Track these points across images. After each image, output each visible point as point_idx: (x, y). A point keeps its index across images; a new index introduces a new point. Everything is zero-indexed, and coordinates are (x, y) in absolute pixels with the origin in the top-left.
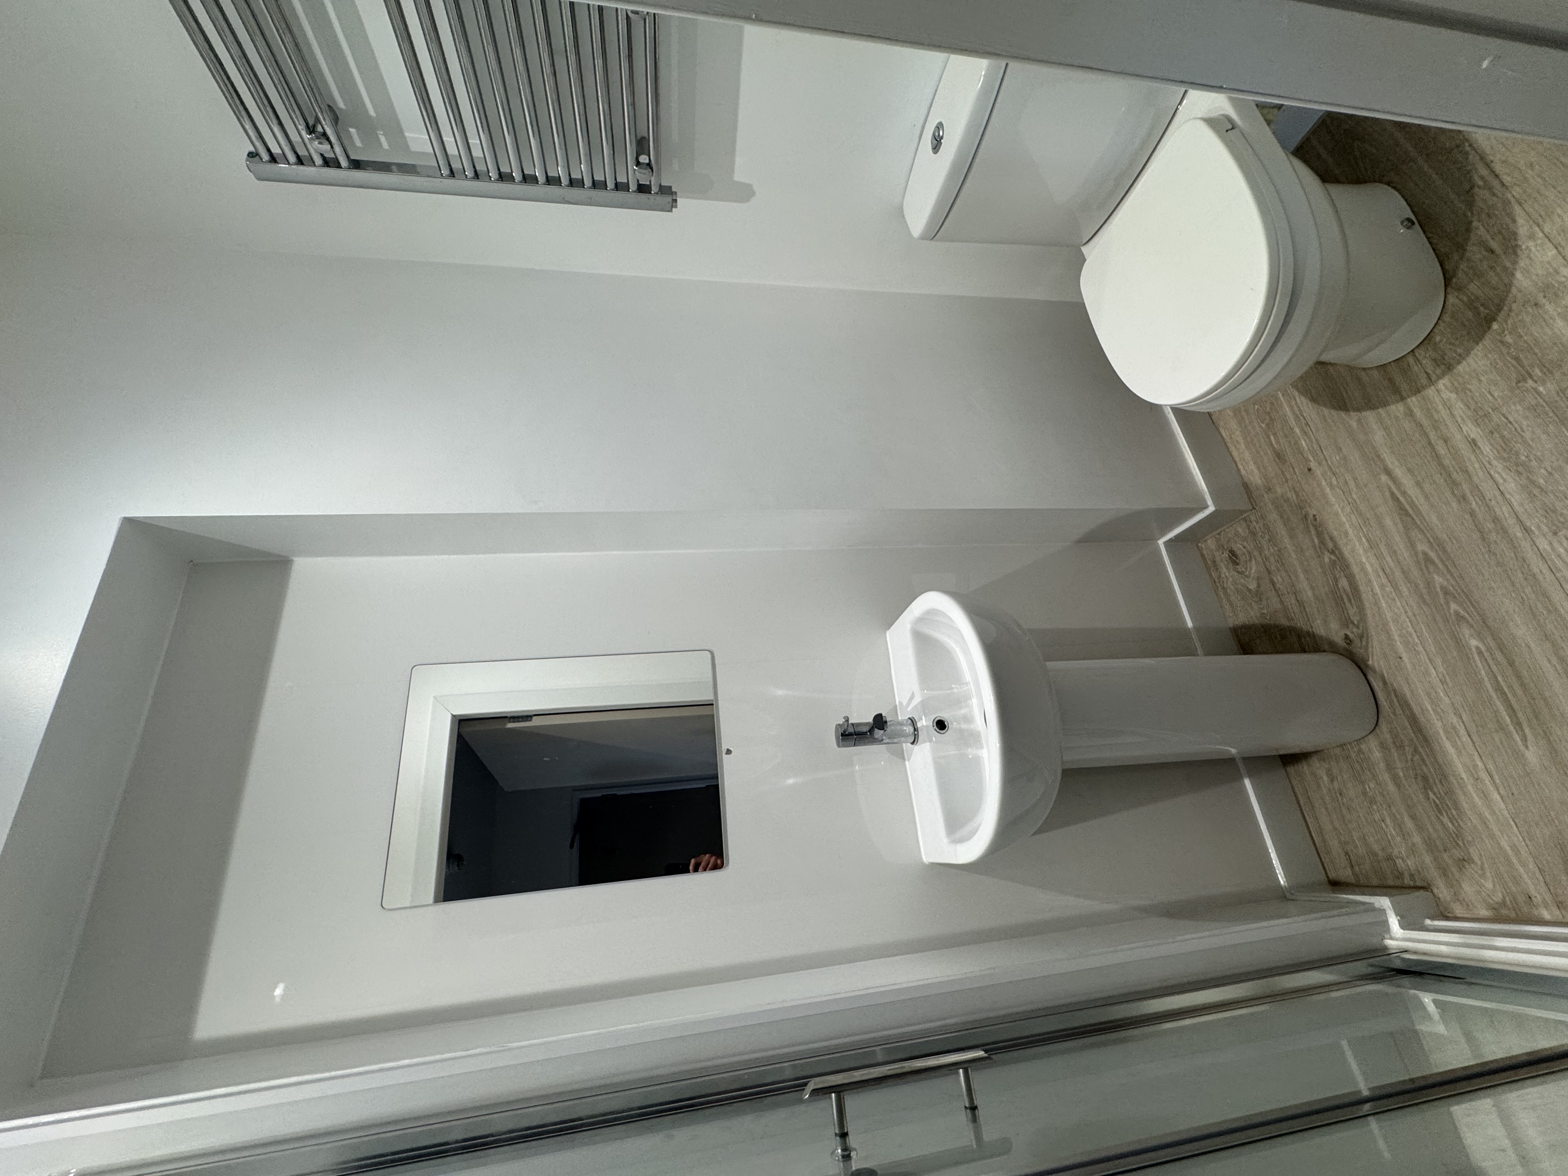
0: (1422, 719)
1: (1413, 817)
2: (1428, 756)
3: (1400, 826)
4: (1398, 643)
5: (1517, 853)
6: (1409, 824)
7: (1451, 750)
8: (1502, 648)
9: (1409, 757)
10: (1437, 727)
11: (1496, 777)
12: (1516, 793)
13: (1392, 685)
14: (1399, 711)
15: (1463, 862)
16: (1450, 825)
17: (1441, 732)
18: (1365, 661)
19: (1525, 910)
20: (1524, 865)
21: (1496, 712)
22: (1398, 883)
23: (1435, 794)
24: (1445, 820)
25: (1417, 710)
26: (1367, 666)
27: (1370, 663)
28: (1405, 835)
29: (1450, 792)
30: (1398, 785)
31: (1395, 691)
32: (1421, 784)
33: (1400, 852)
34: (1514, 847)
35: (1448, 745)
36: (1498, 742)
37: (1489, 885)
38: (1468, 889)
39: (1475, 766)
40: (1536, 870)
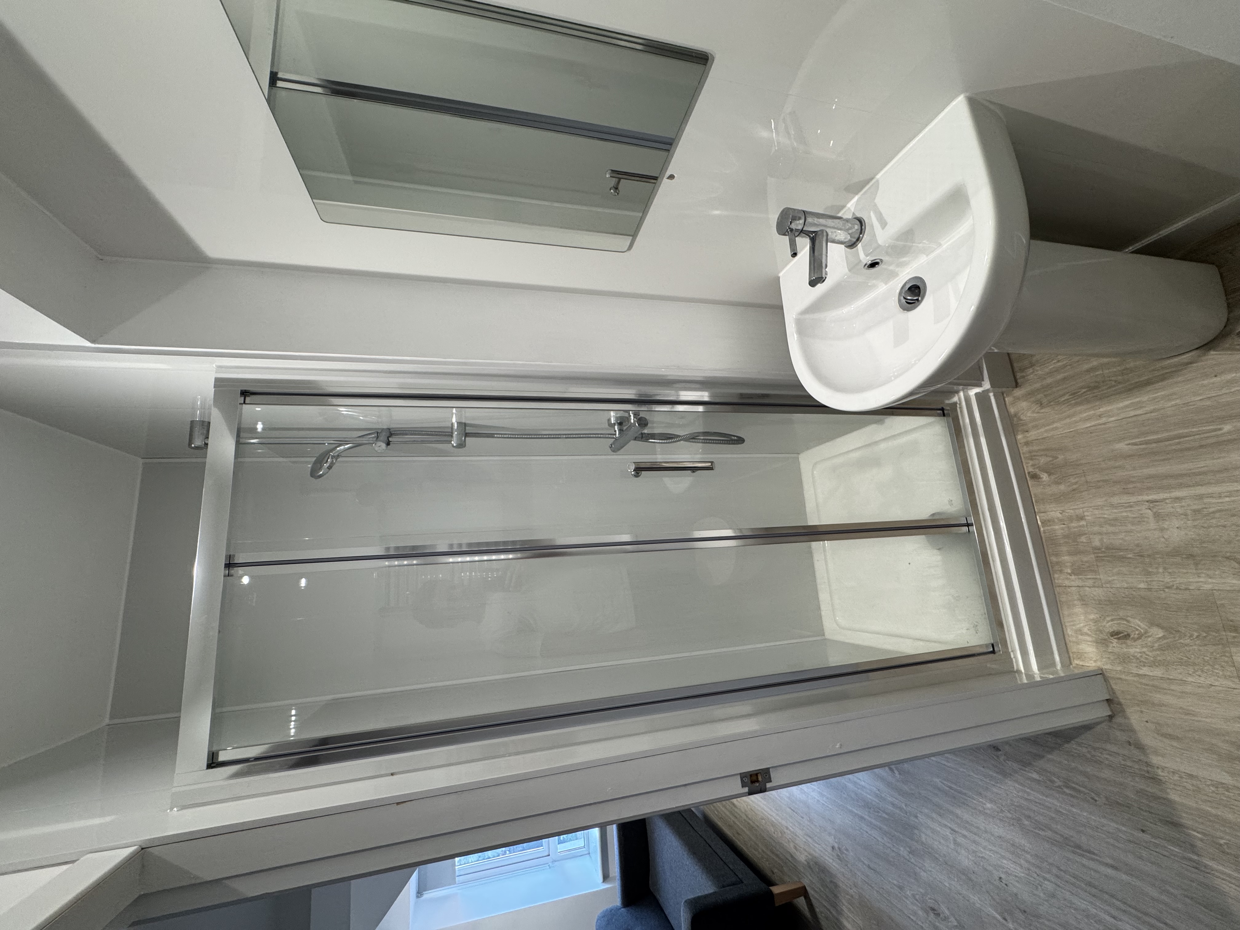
0: (1149, 388)
1: (1064, 379)
2: (1116, 390)
3: (1057, 370)
4: (1234, 375)
5: (1053, 429)
6: (1060, 377)
7: (1121, 405)
8: (1219, 443)
9: (1113, 378)
10: (1144, 397)
11: (1103, 426)
12: (1092, 435)
13: (1185, 369)
14: (1157, 373)
15: (1041, 404)
16: (1063, 399)
17: (1138, 399)
18: (1214, 348)
19: (1020, 429)
20: (1046, 431)
21: (1157, 433)
22: (1016, 369)
23: (1084, 392)
24: (1066, 397)
25: (1157, 386)
26: (1210, 349)
27: (1212, 352)
28: (1051, 373)
29: (1088, 401)
30: (1088, 371)
31: (1179, 371)
32: (1092, 385)
33: (1037, 371)
34: (1056, 428)
35: (1127, 403)
36: (1131, 430)
37: (1029, 415)
38: (1024, 404)
39: (1110, 416)
40: (1044, 436)
